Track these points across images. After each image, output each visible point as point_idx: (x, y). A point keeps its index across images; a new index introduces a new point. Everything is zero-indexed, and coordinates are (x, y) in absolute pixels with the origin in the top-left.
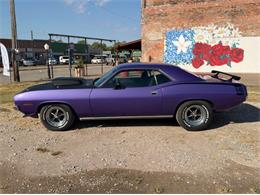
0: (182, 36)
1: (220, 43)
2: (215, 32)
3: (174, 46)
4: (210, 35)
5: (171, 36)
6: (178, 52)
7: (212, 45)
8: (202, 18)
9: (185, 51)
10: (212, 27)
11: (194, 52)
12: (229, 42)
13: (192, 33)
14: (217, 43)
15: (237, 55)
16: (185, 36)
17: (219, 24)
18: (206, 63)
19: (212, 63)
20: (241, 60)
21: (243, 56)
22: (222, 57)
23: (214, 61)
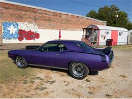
0: (12, 26)
2: (28, 25)
3: (8, 30)
4: (26, 27)
5: (6, 25)
6: (11, 33)
7: (27, 31)
8: (22, 18)
9: (14, 33)
10: (26, 23)
11: (19, 34)
12: (34, 30)
13: (18, 25)
15: (37, 36)
16: (14, 26)
17: (29, 22)
18: (25, 39)
20: (39, 38)
21: (39, 36)
22: (31, 36)
23: (28, 38)
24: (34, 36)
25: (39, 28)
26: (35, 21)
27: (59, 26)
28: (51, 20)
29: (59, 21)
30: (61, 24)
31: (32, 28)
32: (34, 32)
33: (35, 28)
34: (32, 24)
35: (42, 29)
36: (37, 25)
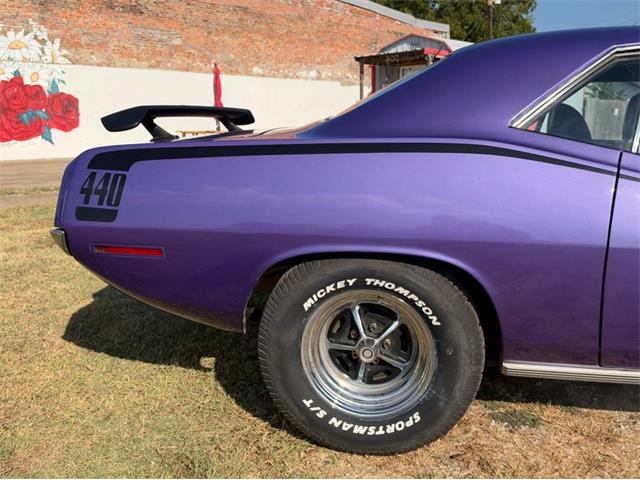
2: (1, 42)
14: (8, 76)
15: (63, 111)
19: (4, 135)
20: (74, 124)
21: (78, 115)
22: (25, 117)
23: (6, 127)
24: (42, 113)
25: (74, 62)
26: (46, 16)
27: (195, 49)
28: (143, 10)
29: (195, 13)
30: (209, 33)
31: (25, 60)
32: (40, 87)
33: (50, 59)
34: (26, 33)
35: (92, 65)
36: (57, 41)
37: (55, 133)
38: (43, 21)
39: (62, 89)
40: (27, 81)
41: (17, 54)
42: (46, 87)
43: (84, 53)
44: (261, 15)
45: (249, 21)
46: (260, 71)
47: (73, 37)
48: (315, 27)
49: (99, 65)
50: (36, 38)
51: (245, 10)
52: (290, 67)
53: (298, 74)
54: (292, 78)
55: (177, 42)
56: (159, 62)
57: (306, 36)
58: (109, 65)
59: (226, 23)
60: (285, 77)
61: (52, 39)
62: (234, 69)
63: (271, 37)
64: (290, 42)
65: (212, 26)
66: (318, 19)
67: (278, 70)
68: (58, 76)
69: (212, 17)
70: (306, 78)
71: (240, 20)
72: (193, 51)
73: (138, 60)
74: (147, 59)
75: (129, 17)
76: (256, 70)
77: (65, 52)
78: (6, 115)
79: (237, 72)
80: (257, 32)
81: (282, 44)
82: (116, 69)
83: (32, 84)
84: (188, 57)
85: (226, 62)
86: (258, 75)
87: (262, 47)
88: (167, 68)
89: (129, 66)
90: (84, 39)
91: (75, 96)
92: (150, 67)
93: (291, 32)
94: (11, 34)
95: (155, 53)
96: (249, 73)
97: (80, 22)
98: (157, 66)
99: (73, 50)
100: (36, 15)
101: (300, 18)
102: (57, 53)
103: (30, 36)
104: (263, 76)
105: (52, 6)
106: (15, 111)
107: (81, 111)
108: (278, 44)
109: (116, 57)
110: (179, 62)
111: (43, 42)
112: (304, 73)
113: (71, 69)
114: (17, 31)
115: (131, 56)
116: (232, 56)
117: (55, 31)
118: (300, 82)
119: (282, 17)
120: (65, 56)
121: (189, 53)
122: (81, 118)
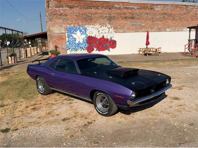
0: (78, 31)
1: (103, 36)
2: (100, 29)
3: (73, 38)
4: (97, 31)
5: (71, 31)
6: (77, 42)
7: (99, 38)
8: (91, 19)
9: (81, 41)
10: (98, 26)
11: (87, 42)
12: (108, 36)
13: (86, 30)
14: (101, 37)
15: (113, 44)
16: (81, 31)
17: (102, 25)
18: (95, 49)
19: (99, 50)
20: (115, 47)
21: (116, 45)
22: (104, 45)
23: (100, 48)
24: (108, 45)
25: (116, 32)
26: (110, 22)
27: (149, 26)
28: (135, 18)
29: (149, 17)
30: (153, 21)
31: (105, 33)
32: (108, 39)
33: (111, 32)
34: (106, 27)
35: (120, 33)
36: (112, 28)
37: (111, 49)
38: (109, 24)
39: (113, 39)
40: (105, 38)
41: (103, 32)
42: (109, 39)
43: (118, 30)
44: (170, 14)
45: (166, 16)
46: (169, 30)
47: (116, 26)
48: (190, 16)
49: (122, 33)
50: (108, 28)
51: (165, 14)
52: (180, 28)
53: (183, 30)
54: (180, 31)
55: (143, 25)
56: (138, 31)
57: (186, 19)
58: (124, 32)
59: (159, 18)
60: (178, 31)
61: (111, 27)
62: (160, 30)
63: (174, 20)
64: (180, 21)
65: (154, 20)
66: (191, 13)
67: (175, 29)
68: (112, 36)
69: (154, 17)
70: (186, 31)
71: (163, 17)
72: (148, 27)
73: (132, 30)
74: (135, 30)
75: (130, 20)
76: (167, 30)
77: (114, 30)
78: (100, 45)
79: (161, 31)
80: (169, 19)
81: (177, 22)
82: (126, 33)
83: (106, 38)
84: (146, 28)
85: (158, 29)
86: (168, 31)
87: (170, 23)
88: (140, 32)
89: (130, 32)
90: (119, 27)
91: (115, 40)
92: (135, 32)
93: (181, 18)
94: (102, 27)
95: (137, 28)
96: (165, 31)
97: (118, 23)
98: (137, 31)
99: (116, 30)
100: (108, 22)
101: (185, 14)
102: (112, 30)
103: (107, 27)
104: (170, 31)
105: (112, 20)
106: (102, 44)
107: (117, 44)
108: (176, 22)
109: (126, 30)
110: (144, 30)
111: (109, 28)
112: (185, 29)
113: (115, 34)
114: (104, 26)
115: (131, 30)
116: (160, 27)
117: (112, 26)
118: (184, 32)
119: (178, 14)
120: (114, 31)
121: (147, 27)
122: (117, 45)
